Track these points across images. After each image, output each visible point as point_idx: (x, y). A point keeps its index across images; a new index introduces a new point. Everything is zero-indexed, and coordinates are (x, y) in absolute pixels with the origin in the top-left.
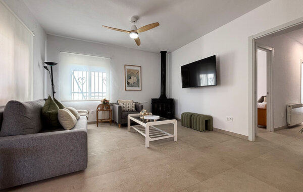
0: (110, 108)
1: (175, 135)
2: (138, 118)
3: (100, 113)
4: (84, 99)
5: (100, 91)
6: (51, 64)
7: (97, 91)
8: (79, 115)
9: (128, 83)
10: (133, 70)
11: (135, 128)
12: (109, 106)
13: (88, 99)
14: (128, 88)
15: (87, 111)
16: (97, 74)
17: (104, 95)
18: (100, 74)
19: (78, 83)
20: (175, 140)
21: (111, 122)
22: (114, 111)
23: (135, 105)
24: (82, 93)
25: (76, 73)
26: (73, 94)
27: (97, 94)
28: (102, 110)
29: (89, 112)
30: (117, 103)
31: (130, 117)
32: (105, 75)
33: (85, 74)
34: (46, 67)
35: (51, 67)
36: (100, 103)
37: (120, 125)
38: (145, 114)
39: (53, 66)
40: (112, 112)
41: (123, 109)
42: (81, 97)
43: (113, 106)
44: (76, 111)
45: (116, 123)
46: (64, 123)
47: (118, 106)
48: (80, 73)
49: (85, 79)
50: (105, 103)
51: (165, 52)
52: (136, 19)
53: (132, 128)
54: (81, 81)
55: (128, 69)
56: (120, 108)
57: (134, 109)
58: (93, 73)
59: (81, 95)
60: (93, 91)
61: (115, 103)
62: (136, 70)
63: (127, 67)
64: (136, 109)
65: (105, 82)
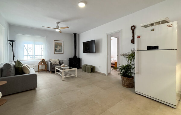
0: (45, 63)
1: (76, 75)
2: (60, 68)
3: (40, 66)
4: (31, 59)
5: (40, 54)
6: (12, 41)
7: (38, 54)
8: (30, 67)
9: (56, 50)
10: (59, 43)
11: (58, 73)
12: (45, 62)
13: (33, 59)
14: (56, 53)
15: (33, 65)
16: (38, 45)
17: (42, 56)
18: (40, 45)
19: (27, 51)
20: (76, 77)
21: (46, 71)
22: (48, 65)
23: (60, 62)
24: (30, 56)
25: (26, 45)
26: (24, 57)
27: (38, 56)
28: (42, 64)
29: (34, 66)
30: (50, 61)
31: (56, 68)
32: (43, 46)
33: (32, 46)
34: (10, 43)
35: (12, 43)
36: (40, 61)
37: (51, 72)
38: (63, 66)
39: (13, 42)
40: (47, 66)
41: (53, 64)
42: (29, 58)
43: (47, 62)
44: (28, 65)
45: (49, 71)
46: (25, 71)
47: (50, 62)
48: (29, 45)
49: (31, 49)
50: (43, 61)
51: (76, 34)
52: (58, 23)
53: (57, 73)
54: (29, 50)
55: (56, 43)
56: (51, 63)
57: (59, 64)
58: (36, 45)
59: (29, 57)
60: (36, 54)
61: (49, 61)
62: (61, 43)
63: (55, 41)
64: (60, 64)
65: (43, 50)
